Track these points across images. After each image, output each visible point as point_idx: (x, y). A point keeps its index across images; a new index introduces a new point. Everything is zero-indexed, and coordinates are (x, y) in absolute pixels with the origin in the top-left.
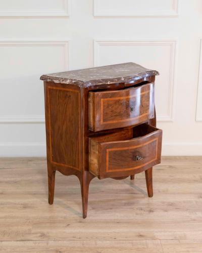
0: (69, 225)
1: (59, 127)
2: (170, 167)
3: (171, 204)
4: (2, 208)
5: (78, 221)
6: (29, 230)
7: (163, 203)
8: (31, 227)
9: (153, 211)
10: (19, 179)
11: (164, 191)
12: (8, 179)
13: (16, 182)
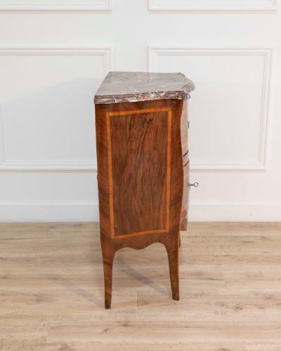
0: (107, 329)
1: (131, 175)
2: (263, 238)
3: (269, 297)
4: (3, 301)
5: (122, 323)
6: (44, 338)
7: (257, 294)
8: (46, 334)
9: (241, 309)
10: (33, 255)
11: (255, 276)
12: (17, 255)
13: (28, 260)
